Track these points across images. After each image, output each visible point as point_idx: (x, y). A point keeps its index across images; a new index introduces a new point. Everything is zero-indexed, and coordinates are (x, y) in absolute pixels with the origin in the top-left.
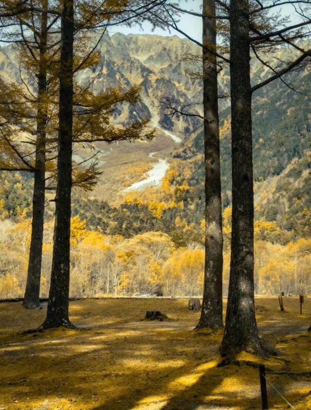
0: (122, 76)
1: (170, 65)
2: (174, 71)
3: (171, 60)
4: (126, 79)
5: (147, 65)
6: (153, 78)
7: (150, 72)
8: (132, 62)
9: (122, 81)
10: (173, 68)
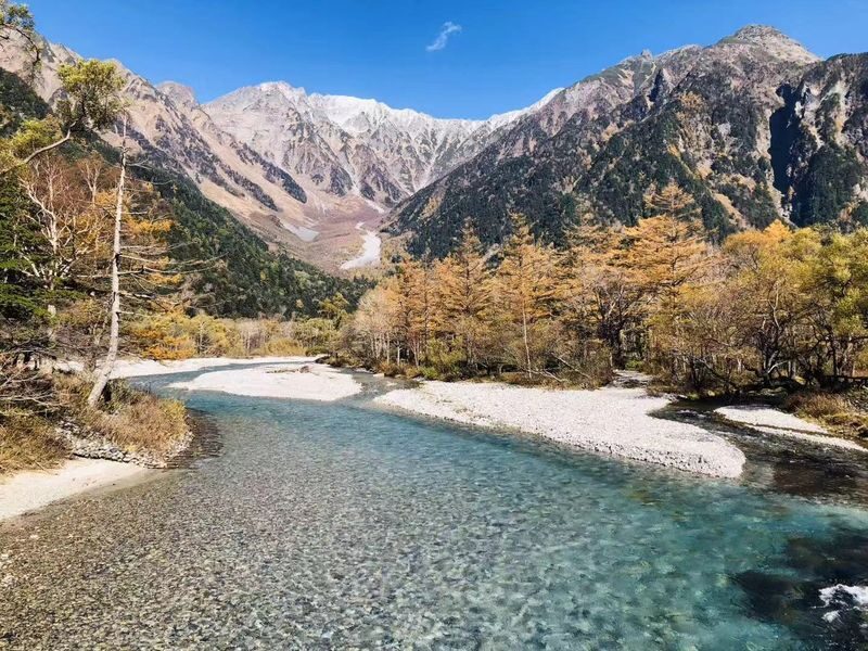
0: (322, 140)
1: (369, 131)
2: (373, 137)
3: (370, 126)
4: (326, 144)
5: (346, 130)
6: (352, 144)
7: (350, 137)
8: (331, 126)
9: (322, 146)
10: (372, 133)
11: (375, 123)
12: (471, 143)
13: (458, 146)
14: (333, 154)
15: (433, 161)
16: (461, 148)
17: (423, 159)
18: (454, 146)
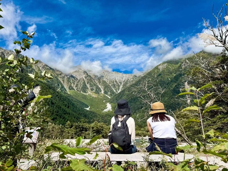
6: (101, 80)
8: (95, 76)
9: (93, 81)
11: (107, 75)
12: (132, 80)
13: (129, 80)
14: (96, 83)
15: (122, 84)
16: (130, 81)
17: (120, 84)
18: (127, 81)
